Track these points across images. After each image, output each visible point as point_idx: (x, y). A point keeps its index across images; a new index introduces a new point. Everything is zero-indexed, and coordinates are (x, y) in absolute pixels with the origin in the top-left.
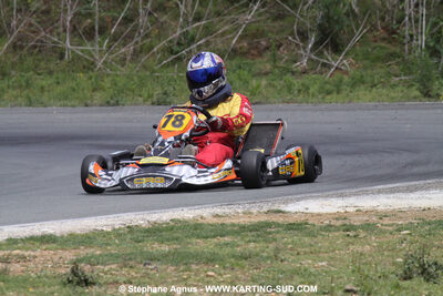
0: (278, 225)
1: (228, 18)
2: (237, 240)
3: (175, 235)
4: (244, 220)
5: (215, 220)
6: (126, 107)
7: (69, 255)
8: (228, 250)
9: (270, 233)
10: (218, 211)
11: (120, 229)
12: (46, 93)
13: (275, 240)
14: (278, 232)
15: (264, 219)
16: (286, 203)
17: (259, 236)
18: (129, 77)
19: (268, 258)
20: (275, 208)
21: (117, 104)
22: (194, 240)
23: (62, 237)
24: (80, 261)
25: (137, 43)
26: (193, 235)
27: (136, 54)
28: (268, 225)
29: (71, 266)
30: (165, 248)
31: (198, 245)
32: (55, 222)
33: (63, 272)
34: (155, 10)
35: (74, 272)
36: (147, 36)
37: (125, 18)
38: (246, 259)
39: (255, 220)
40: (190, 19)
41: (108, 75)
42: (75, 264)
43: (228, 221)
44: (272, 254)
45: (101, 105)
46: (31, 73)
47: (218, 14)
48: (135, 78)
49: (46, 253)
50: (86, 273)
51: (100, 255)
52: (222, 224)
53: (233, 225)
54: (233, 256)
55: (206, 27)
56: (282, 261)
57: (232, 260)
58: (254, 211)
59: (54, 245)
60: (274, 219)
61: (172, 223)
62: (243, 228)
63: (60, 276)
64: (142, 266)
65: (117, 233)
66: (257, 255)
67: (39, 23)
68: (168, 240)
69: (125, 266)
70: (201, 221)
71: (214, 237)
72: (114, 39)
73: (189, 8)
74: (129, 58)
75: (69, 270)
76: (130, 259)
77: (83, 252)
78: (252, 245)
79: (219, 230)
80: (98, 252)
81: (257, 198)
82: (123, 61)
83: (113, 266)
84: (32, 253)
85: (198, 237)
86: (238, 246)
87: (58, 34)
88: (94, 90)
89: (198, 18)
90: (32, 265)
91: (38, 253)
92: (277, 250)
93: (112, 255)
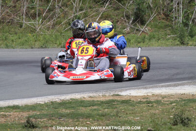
0: (118, 101)
1: (95, 9)
2: (100, 108)
3: (72, 106)
4: (102, 99)
5: (90, 99)
6: (49, 49)
7: (26, 114)
8: (95, 112)
9: (114, 105)
10: (91, 95)
11: (47, 103)
12: (14, 43)
13: (116, 108)
14: (118, 104)
15: (111, 98)
16: (121, 91)
17: (109, 106)
18: (51, 36)
19: (113, 116)
20: (116, 93)
21: (46, 47)
22: (80, 108)
23: (22, 106)
24: (31, 117)
25: (54, 20)
26: (80, 106)
27: (54, 25)
28: (113, 101)
29: (26, 119)
30: (68, 111)
31: (83, 110)
32: (19, 100)
33: (23, 122)
34: (63, 6)
35: (28, 122)
36: (59, 17)
37: (49, 9)
38: (104, 116)
39: (107, 99)
40: (78, 10)
41: (42, 35)
42: (28, 118)
43: (95, 99)
44: (115, 114)
45: (38, 48)
46: (8, 33)
47: (90, 8)
48: (54, 36)
49: (15, 113)
50: (33, 122)
51: (39, 115)
52: (93, 101)
53: (98, 101)
54: (98, 115)
55: (85, 13)
56: (120, 117)
57: (98, 117)
58: (107, 95)
59: (19, 110)
60: (116, 99)
61: (71, 100)
62: (102, 102)
63: (22, 124)
64: (58, 119)
65: (46, 105)
66: (109, 114)
67: (11, 11)
68: (69, 108)
69: (50, 119)
70: (83, 99)
71: (90, 106)
72: (44, 19)
73: (77, 5)
74: (51, 27)
75: (25, 121)
76: (53, 116)
77: (31, 113)
78: (106, 110)
79: (92, 103)
80: (38, 113)
81: (108, 89)
82: (48, 29)
83: (45, 119)
84: (9, 114)
85: (83, 106)
86: (100, 110)
87: (20, 16)
88: (36, 41)
89: (81, 10)
90: (9, 119)
91: (11, 113)
92: (118, 112)
93: (44, 114)
